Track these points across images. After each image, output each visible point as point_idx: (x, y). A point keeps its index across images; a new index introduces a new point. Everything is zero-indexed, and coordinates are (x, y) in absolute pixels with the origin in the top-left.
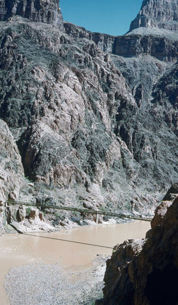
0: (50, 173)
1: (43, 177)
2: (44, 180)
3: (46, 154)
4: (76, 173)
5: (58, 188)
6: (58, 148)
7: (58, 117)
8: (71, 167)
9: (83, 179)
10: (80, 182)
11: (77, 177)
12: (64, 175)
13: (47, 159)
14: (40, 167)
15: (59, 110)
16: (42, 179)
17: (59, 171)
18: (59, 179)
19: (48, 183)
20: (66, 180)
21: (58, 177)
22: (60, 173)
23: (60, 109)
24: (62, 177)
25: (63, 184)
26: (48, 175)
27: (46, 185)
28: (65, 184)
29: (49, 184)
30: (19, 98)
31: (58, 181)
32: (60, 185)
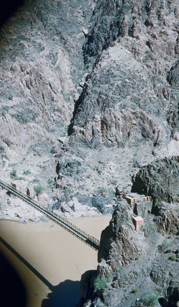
0: (94, 123)
1: (82, 129)
2: (83, 133)
3: (96, 92)
4: (142, 123)
5: (108, 146)
6: (120, 82)
7: (154, 37)
8: (134, 113)
9: (154, 132)
10: (148, 137)
11: (144, 129)
12: (117, 126)
13: (94, 100)
14: (81, 112)
15: (160, 25)
16: (80, 131)
17: (108, 119)
18: (109, 132)
19: (90, 138)
20: (121, 133)
21: (107, 129)
22: (109, 122)
23: (162, 23)
24: (113, 129)
25: (116, 140)
26: (89, 126)
27: (85, 142)
28: (120, 140)
29: (90, 140)
30: (112, 14)
31: (108, 135)
32: (112, 142)
